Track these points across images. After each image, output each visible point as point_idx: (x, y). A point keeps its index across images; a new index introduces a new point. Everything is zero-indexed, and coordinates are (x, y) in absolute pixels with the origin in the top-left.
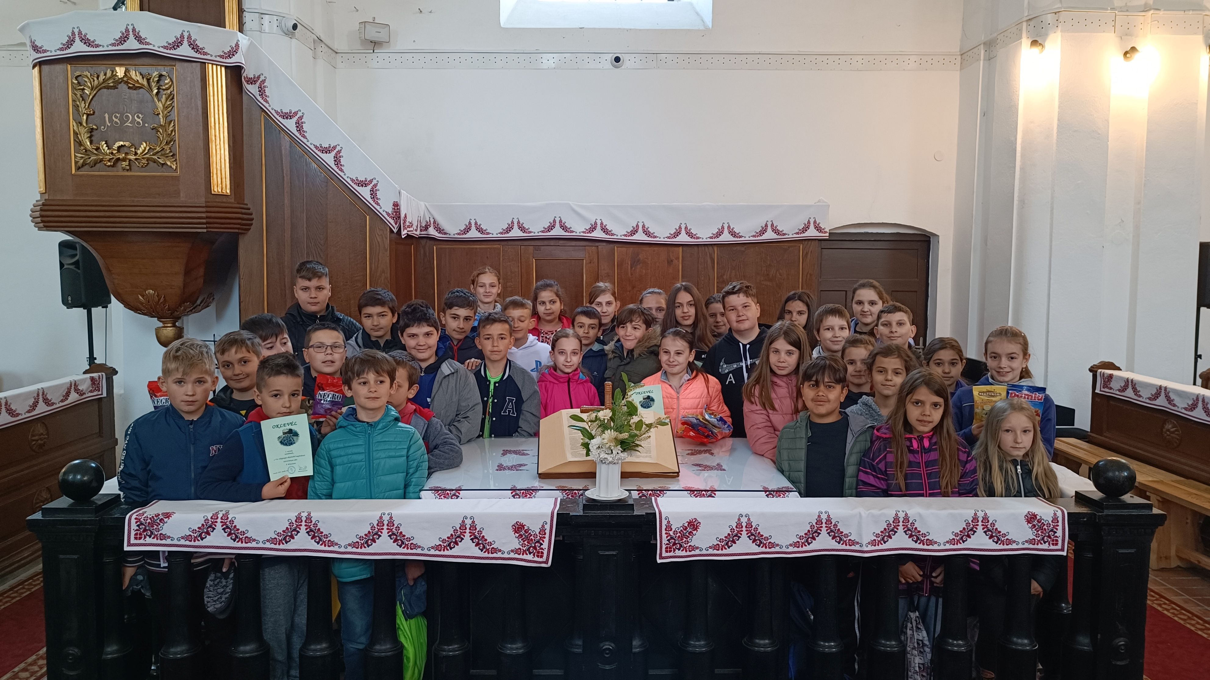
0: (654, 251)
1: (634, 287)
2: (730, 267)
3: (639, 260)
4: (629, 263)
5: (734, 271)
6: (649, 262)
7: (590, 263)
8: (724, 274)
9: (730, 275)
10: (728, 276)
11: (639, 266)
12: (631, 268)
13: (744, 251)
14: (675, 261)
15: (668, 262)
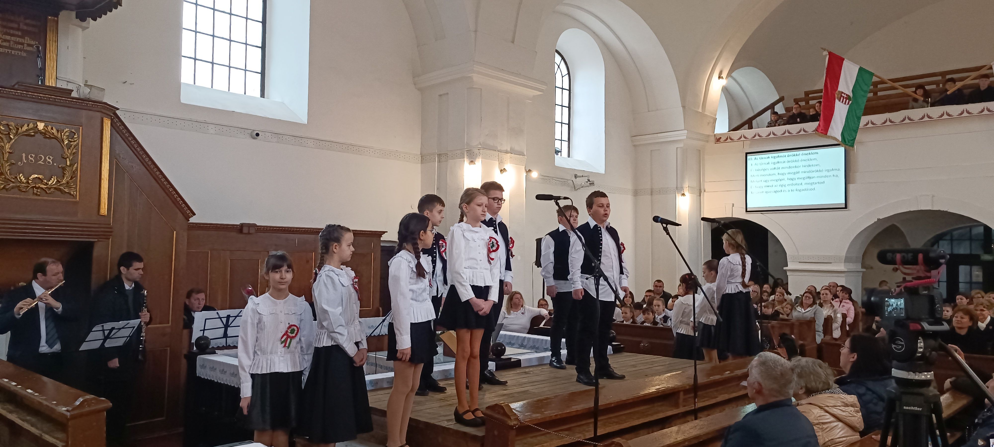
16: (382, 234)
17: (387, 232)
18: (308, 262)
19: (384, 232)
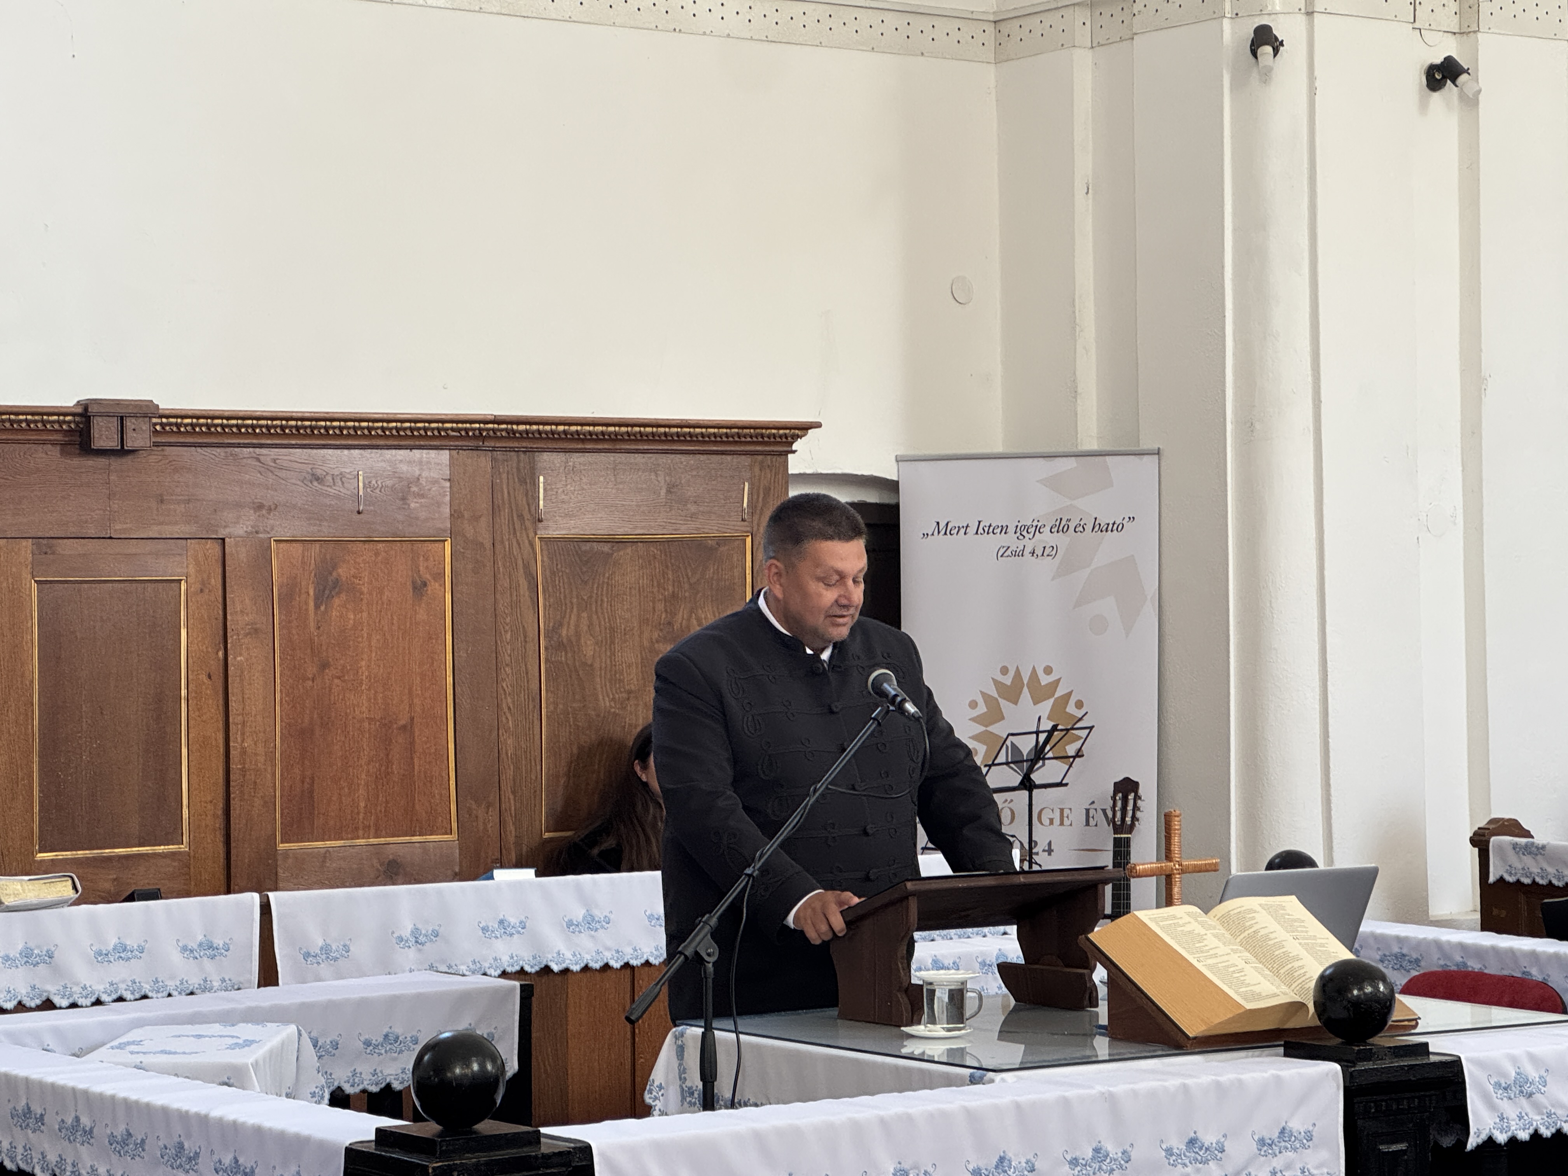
0: (377, 554)
1: (324, 666)
2: (575, 600)
3: (337, 582)
4: (311, 592)
5: (585, 615)
6: (365, 590)
7: (202, 591)
8: (561, 625)
9: (577, 626)
10: (572, 627)
11: (337, 601)
12: (317, 607)
13: (609, 555)
14: (433, 586)
15: (415, 588)
16: (796, 437)
17: (818, 425)
18: (419, 588)
19: (804, 428)
